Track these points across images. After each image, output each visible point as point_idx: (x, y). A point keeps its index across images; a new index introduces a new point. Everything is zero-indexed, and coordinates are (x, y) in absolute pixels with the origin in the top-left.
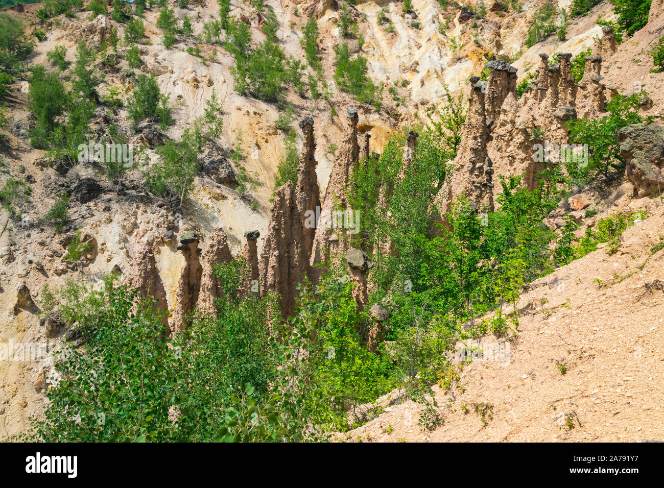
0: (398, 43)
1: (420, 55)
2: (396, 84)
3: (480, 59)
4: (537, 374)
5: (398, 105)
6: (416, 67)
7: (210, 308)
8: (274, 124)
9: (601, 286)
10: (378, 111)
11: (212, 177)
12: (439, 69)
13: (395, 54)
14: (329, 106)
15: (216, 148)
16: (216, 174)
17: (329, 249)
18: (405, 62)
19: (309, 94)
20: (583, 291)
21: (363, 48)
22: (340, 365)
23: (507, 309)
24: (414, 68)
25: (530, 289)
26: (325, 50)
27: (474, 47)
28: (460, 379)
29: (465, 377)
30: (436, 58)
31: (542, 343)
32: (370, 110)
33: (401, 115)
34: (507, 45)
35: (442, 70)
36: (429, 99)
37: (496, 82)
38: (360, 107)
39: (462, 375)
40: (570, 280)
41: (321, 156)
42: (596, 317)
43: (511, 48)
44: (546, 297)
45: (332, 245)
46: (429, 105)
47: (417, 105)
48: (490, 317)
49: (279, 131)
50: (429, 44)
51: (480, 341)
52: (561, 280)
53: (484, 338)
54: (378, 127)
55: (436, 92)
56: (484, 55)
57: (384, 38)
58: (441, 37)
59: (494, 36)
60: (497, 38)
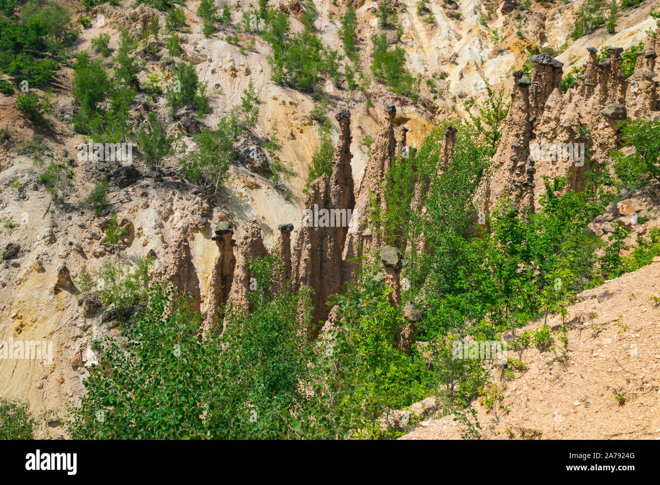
0: (437, 34)
1: (460, 47)
2: (434, 77)
3: (523, 52)
4: (591, 402)
5: (435, 98)
6: (455, 59)
7: (242, 299)
8: (309, 114)
9: (658, 303)
10: (414, 104)
11: (247, 166)
12: (479, 62)
13: (434, 45)
14: (365, 98)
15: (251, 138)
16: (250, 163)
17: (362, 244)
18: (444, 53)
19: (346, 85)
20: (637, 308)
21: (401, 39)
22: (375, 371)
23: (551, 321)
24: (453, 60)
25: (577, 301)
26: (363, 40)
27: (517, 39)
28: (503, 398)
29: (509, 396)
30: (476, 50)
31: (595, 367)
32: (407, 102)
33: (438, 108)
34: (551, 37)
35: (483, 62)
36: (467, 92)
37: (540, 76)
38: (396, 99)
39: (507, 394)
40: (622, 294)
41: (356, 147)
43: (556, 41)
44: (595, 311)
45: (365, 240)
46: (468, 99)
47: (455, 98)
48: (533, 328)
49: (315, 122)
50: (469, 35)
51: (522, 353)
52: (612, 294)
53: (525, 350)
54: (415, 120)
55: (476, 85)
56: (527, 48)
57: (423, 29)
58: (483, 28)
59: (538, 28)
60: (542, 30)
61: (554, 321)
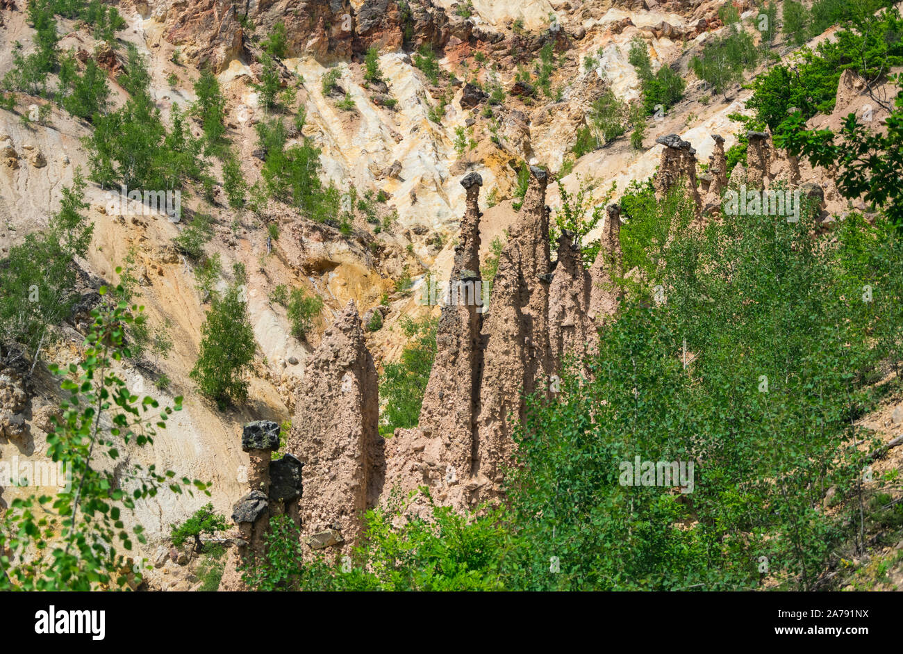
0: (362, 129)
1: (402, 153)
2: (366, 197)
3: (504, 169)
5: (377, 231)
6: (399, 171)
8: (171, 244)
10: (345, 238)
11: (78, 326)
12: (437, 178)
13: (358, 147)
14: (262, 223)
15: (81, 275)
16: (84, 321)
18: (378, 161)
19: (224, 198)
21: (303, 131)
24: (395, 173)
26: (235, 128)
27: (492, 148)
30: (430, 160)
32: (333, 234)
33: (384, 248)
34: (541, 150)
35: (442, 180)
36: (427, 225)
37: (671, 163)
38: (314, 229)
41: (261, 305)
43: (549, 156)
46: (430, 235)
47: (408, 234)
49: (181, 257)
50: (415, 136)
54: (348, 266)
55: (439, 215)
56: (510, 162)
57: (336, 119)
58: (435, 126)
59: (520, 134)
60: (526, 138)
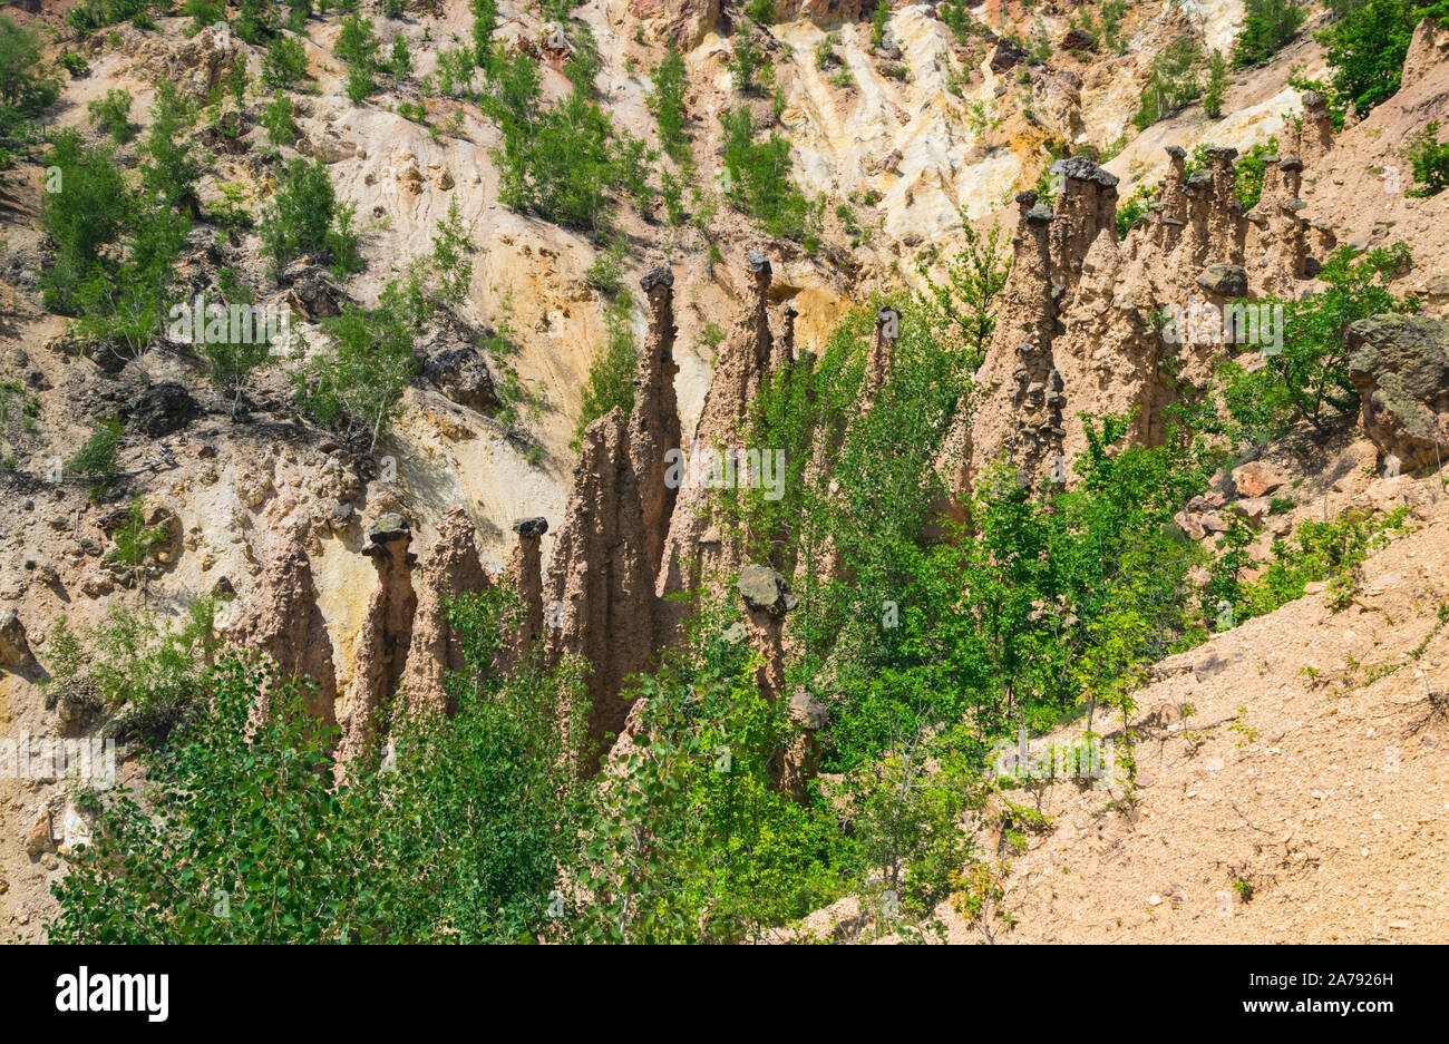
0: (858, 111)
1: (906, 138)
2: (851, 200)
3: (1036, 152)
4: (1185, 898)
5: (855, 245)
6: (896, 164)
7: (430, 688)
8: (584, 276)
9: (1316, 682)
10: (811, 257)
11: (445, 389)
12: (946, 170)
13: (851, 134)
14: (706, 243)
15: (455, 326)
16: (452, 383)
17: (700, 559)
18: (874, 151)
19: (664, 214)
20: (1275, 691)
21: (783, 118)
22: (726, 842)
23: (1101, 723)
24: (893, 166)
25: (1154, 679)
26: (700, 119)
27: (1023, 126)
28: (1003, 894)
29: (1014, 890)
30: (940, 145)
31: (1193, 821)
32: (796, 252)
33: (861, 267)
34: (1093, 123)
35: (954, 172)
36: (922, 233)
37: (1072, 204)
38: (772, 246)
39: (1010, 884)
40: (1244, 663)
41: (685, 350)
42: (1318, 766)
43: (1103, 131)
44: (1190, 700)
45: (706, 553)
46: (924, 248)
47: (896, 246)
48: (1065, 739)
49: (595, 293)
50: (925, 115)
51: (1041, 795)
52: (1224, 663)
53: (1049, 788)
54: (812, 291)
55: (940, 220)
56: (1045, 143)
57: (829, 98)
58: (953, 100)
59: (1066, 103)
60: (1074, 107)
61: (1107, 722)
